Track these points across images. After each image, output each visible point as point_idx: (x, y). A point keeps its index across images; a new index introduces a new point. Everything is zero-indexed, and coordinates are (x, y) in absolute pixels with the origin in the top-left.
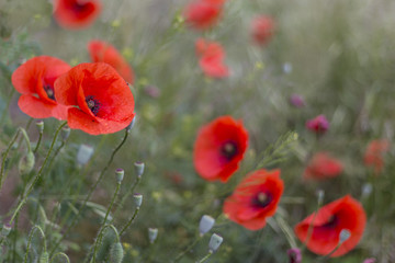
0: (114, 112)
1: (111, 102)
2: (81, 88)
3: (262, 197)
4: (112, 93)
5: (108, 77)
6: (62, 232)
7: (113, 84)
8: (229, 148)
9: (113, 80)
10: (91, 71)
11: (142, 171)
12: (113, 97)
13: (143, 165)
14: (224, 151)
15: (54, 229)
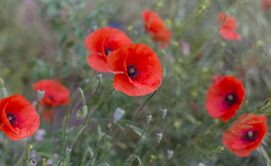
0: (148, 77)
1: (146, 70)
2: (125, 62)
3: (251, 134)
4: (148, 63)
5: (146, 53)
6: (112, 142)
7: (149, 58)
8: (231, 97)
9: (149, 55)
10: (133, 48)
11: (165, 114)
12: (149, 66)
13: (166, 110)
14: (227, 99)
15: (107, 139)
